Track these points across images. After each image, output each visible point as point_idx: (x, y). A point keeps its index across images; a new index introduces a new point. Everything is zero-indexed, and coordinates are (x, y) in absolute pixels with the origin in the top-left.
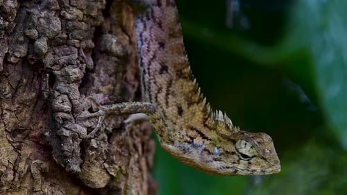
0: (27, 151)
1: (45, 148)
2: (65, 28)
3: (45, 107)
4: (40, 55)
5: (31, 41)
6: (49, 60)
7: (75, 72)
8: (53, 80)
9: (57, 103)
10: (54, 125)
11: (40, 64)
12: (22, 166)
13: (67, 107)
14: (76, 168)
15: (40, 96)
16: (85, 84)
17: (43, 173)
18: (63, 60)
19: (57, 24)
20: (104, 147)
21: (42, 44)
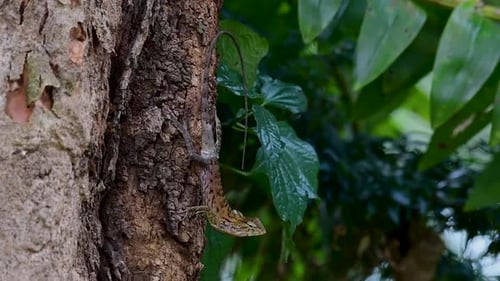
0: (156, 226)
1: (164, 225)
2: (173, 175)
3: (164, 207)
4: (163, 186)
5: (159, 179)
6: (166, 187)
7: (177, 193)
8: (168, 196)
9: (169, 206)
10: (168, 215)
11: (162, 189)
12: (154, 233)
13: (173, 208)
14: (177, 234)
15: (161, 203)
16: (180, 198)
17: (163, 236)
18: (172, 187)
19: (170, 172)
20: (188, 225)
21: (163, 181)
